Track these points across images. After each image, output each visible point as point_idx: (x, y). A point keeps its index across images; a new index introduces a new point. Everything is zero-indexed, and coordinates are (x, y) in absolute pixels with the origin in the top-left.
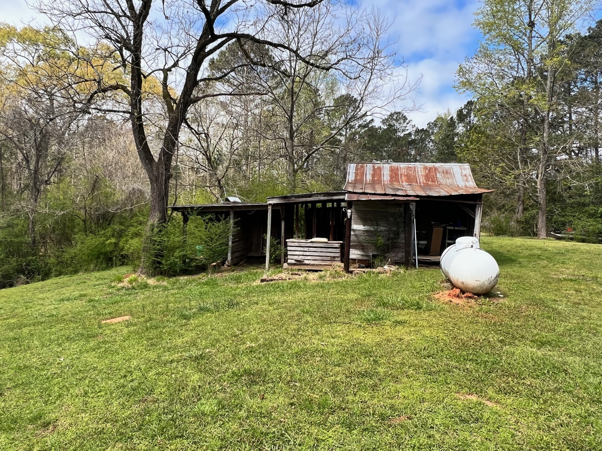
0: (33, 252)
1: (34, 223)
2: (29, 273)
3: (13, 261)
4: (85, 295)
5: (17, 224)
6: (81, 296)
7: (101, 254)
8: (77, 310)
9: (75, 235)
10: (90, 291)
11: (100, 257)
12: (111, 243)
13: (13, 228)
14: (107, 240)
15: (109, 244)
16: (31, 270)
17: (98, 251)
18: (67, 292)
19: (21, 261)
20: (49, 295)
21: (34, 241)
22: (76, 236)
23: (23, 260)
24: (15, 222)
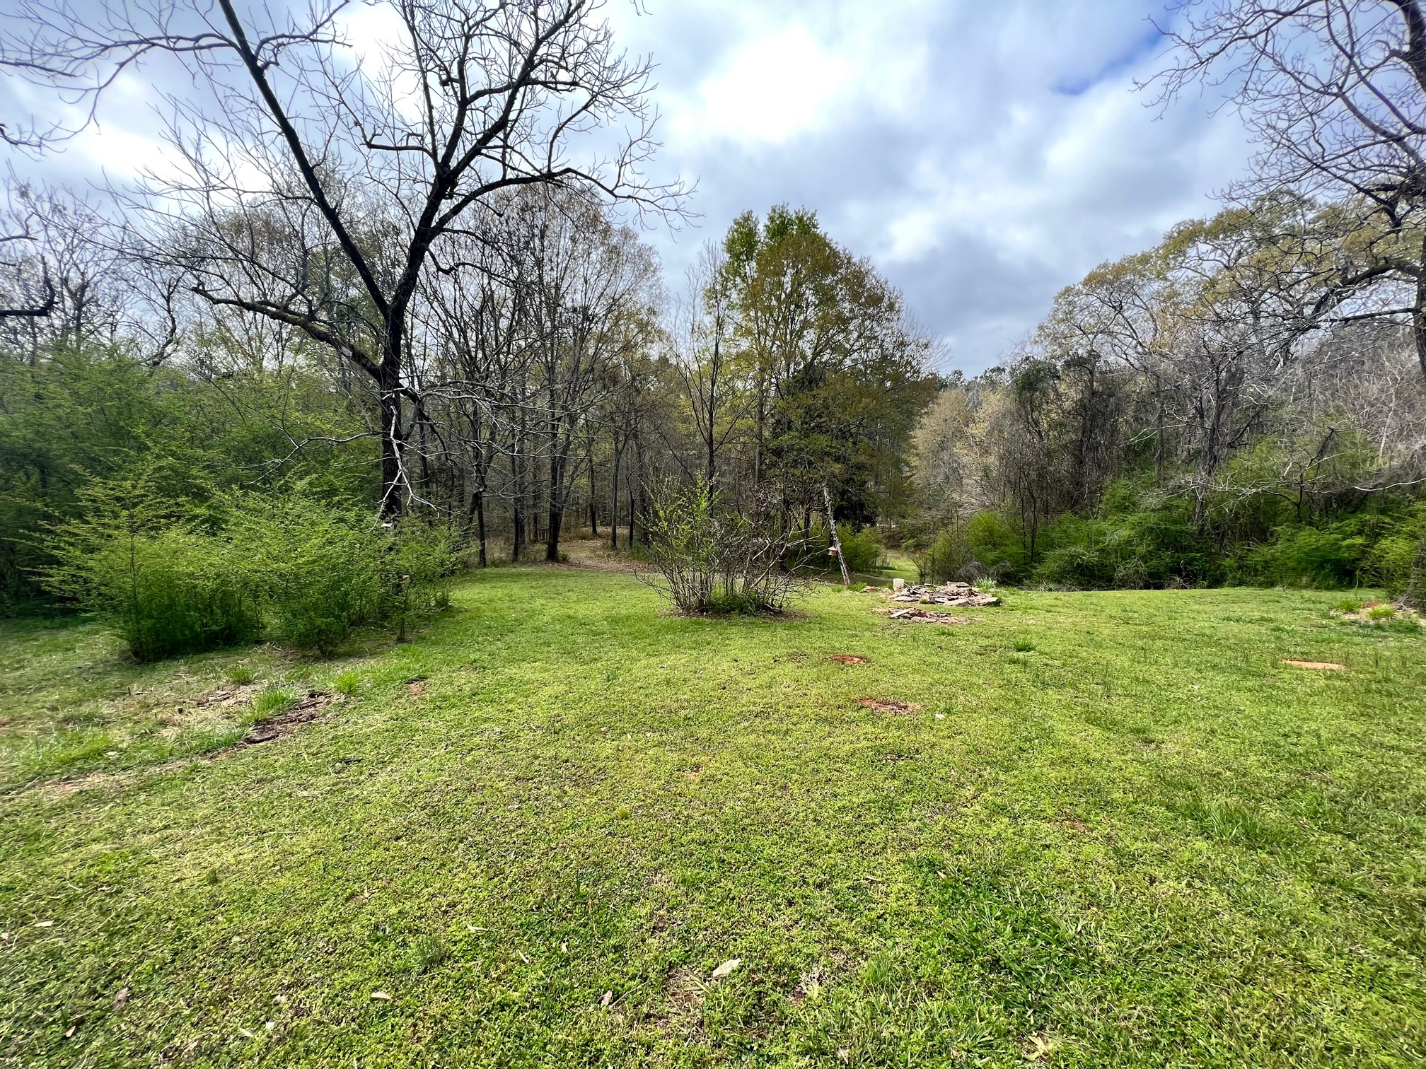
0: (1197, 547)
1: (1204, 506)
2: (1187, 575)
3: (1167, 557)
4: (1271, 620)
5: (1178, 507)
6: (1263, 619)
7: (1328, 561)
8: (1247, 636)
9: (1275, 525)
10: (1282, 616)
11: (1324, 568)
12: (1354, 545)
13: (1170, 510)
14: (1344, 539)
15: (1349, 547)
16: (1192, 571)
17: (1322, 557)
18: (1238, 610)
19: (1179, 557)
20: (1209, 608)
21: (1201, 531)
22: (1278, 529)
23: (1181, 556)
24: (1175, 503)
